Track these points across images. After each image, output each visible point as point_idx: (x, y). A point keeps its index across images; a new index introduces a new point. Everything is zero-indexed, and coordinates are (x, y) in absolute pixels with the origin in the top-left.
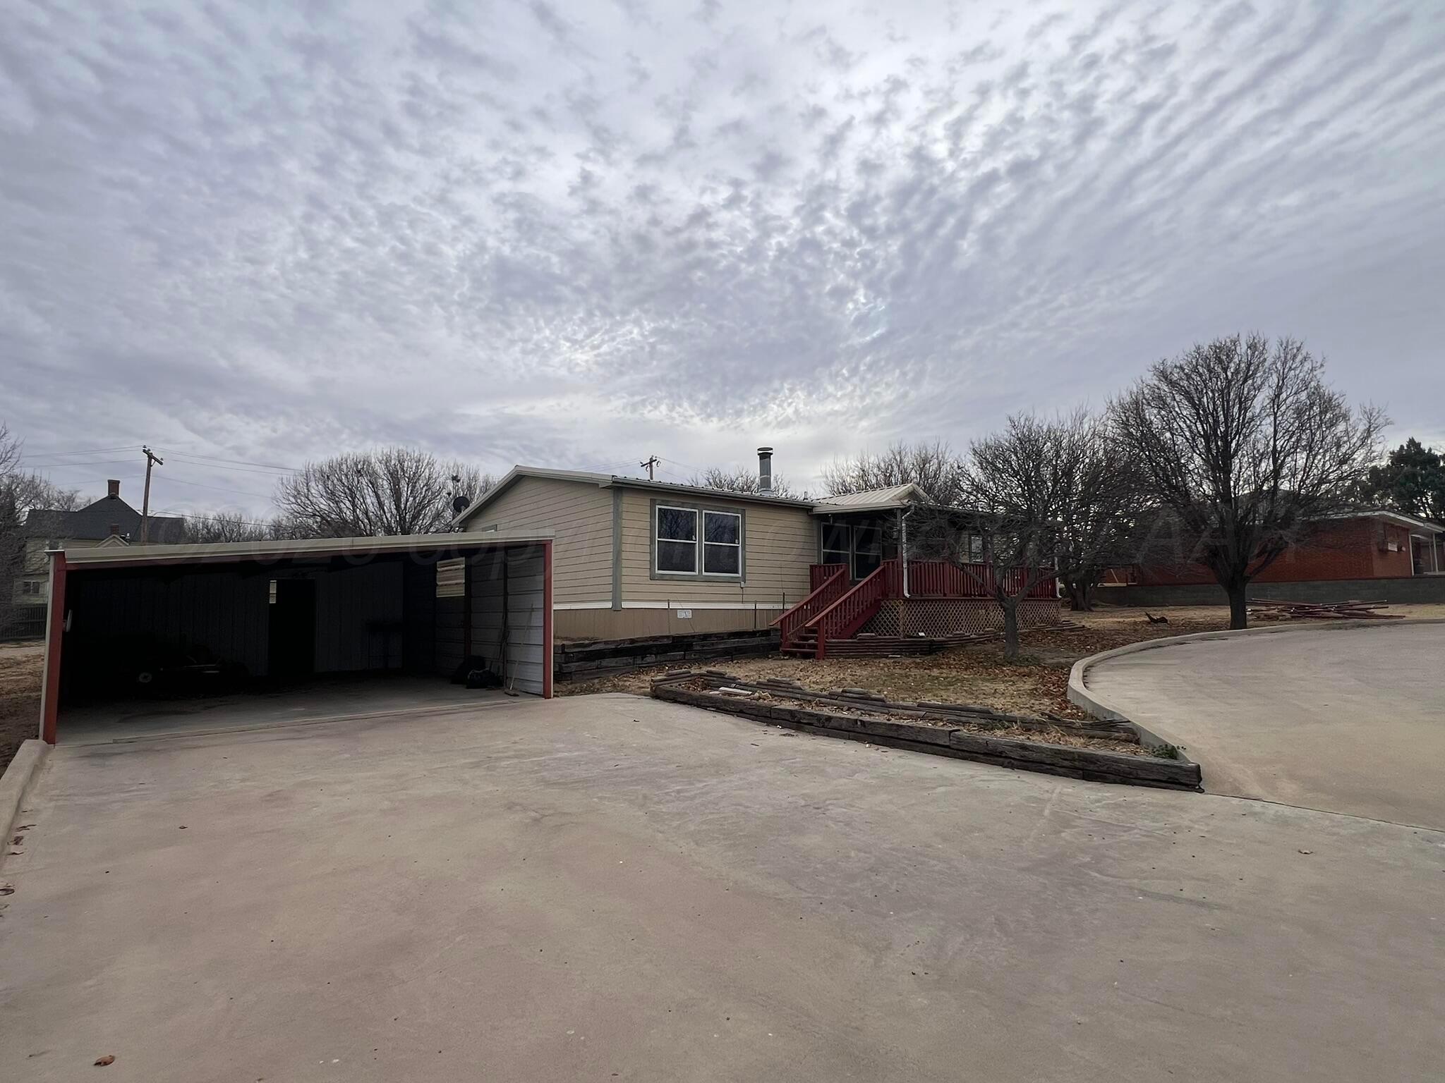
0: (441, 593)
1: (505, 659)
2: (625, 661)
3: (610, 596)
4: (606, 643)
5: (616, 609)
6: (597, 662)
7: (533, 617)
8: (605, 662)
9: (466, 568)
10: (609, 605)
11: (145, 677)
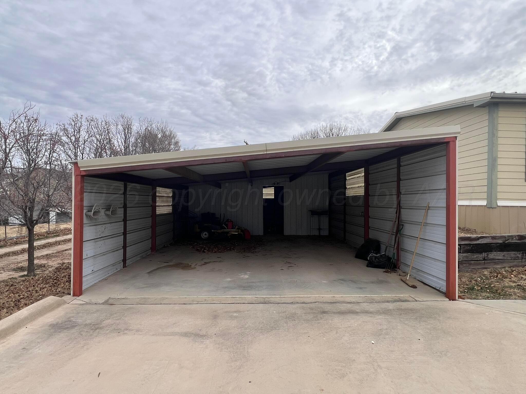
0: (350, 193)
1: (399, 248)
2: (513, 255)
3: (485, 196)
4: (494, 238)
5: (491, 207)
6: (484, 255)
7: (429, 214)
8: (492, 255)
9: (365, 175)
10: (484, 203)
11: (206, 234)
